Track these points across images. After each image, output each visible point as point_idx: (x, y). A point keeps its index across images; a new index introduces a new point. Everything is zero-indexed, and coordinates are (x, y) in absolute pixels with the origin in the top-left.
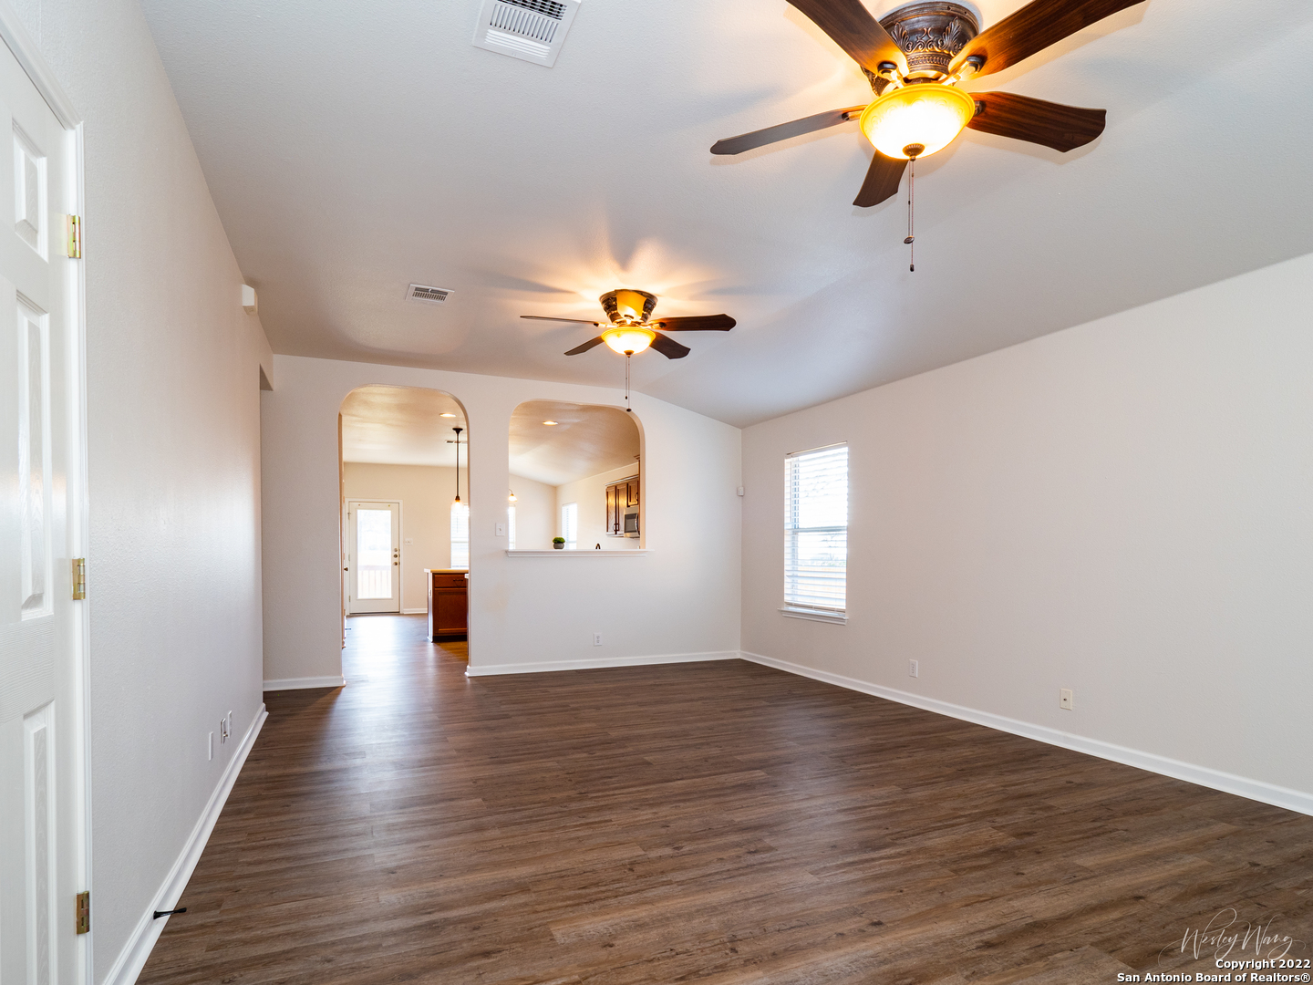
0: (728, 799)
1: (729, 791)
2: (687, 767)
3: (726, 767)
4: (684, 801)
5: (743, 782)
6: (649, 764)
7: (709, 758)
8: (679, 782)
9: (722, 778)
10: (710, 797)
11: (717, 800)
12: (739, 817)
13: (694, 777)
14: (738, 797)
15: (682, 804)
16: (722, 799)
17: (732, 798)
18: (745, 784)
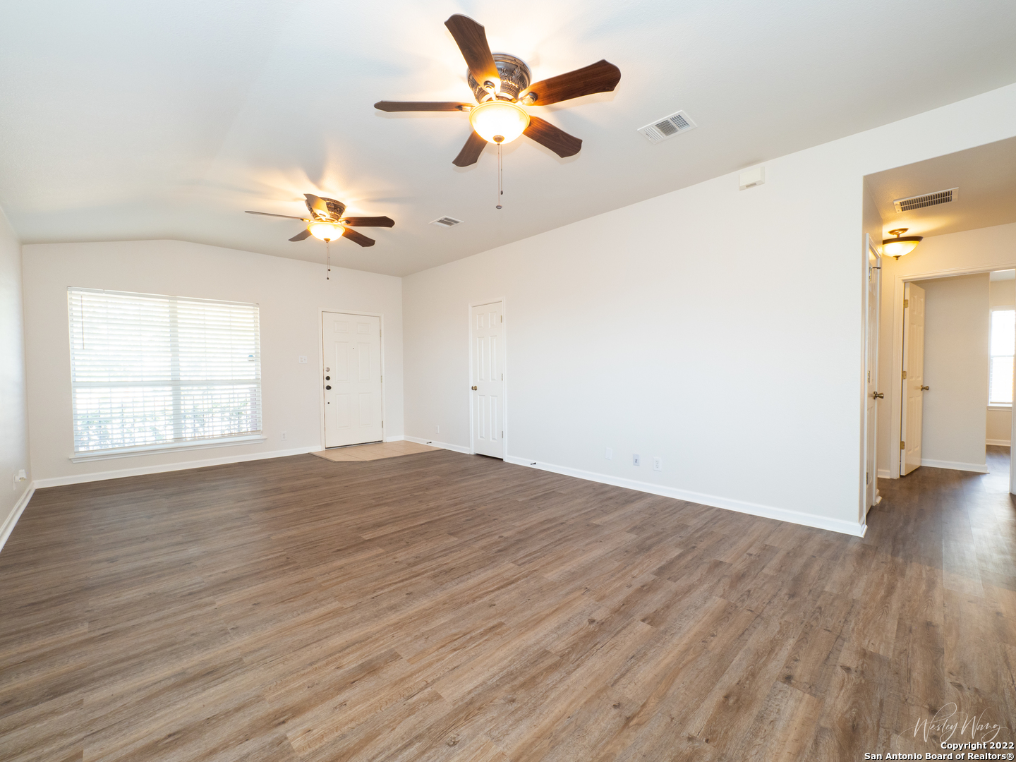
0: (391, 516)
1: (390, 521)
2: (421, 535)
3: (392, 539)
4: (415, 513)
5: (380, 528)
6: (452, 534)
7: (405, 546)
8: (422, 523)
9: (396, 529)
10: (401, 516)
11: (397, 516)
12: (386, 509)
13: (414, 527)
14: (384, 519)
15: (416, 511)
16: (394, 516)
17: (388, 517)
18: (379, 526)
